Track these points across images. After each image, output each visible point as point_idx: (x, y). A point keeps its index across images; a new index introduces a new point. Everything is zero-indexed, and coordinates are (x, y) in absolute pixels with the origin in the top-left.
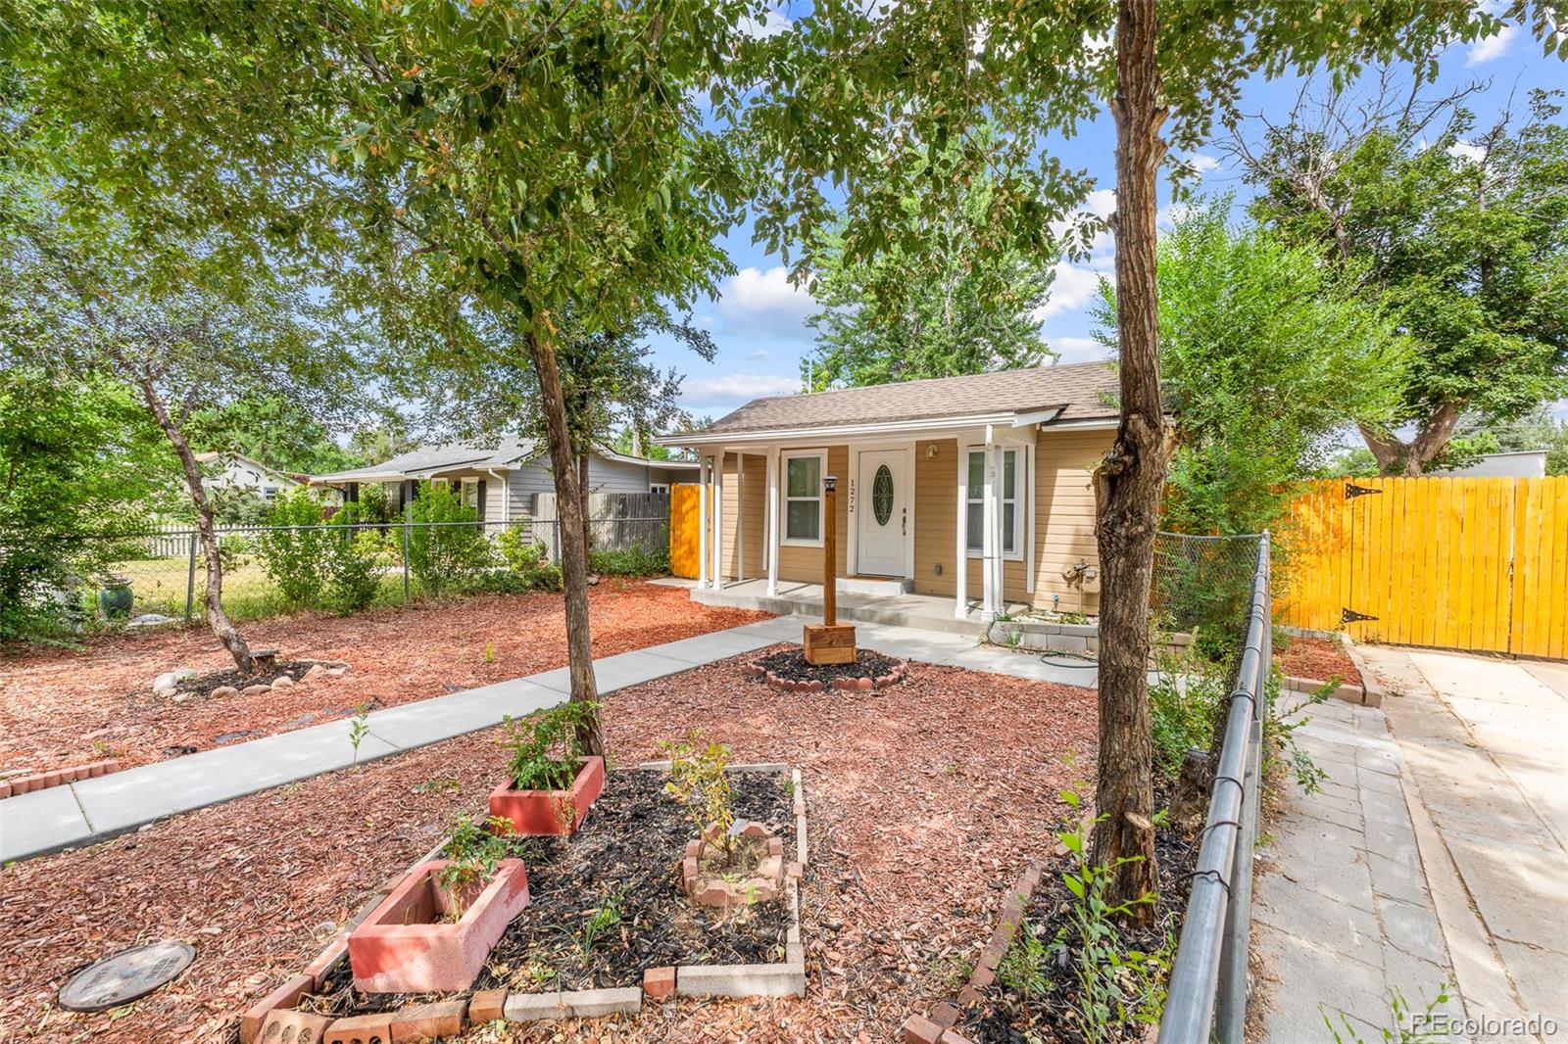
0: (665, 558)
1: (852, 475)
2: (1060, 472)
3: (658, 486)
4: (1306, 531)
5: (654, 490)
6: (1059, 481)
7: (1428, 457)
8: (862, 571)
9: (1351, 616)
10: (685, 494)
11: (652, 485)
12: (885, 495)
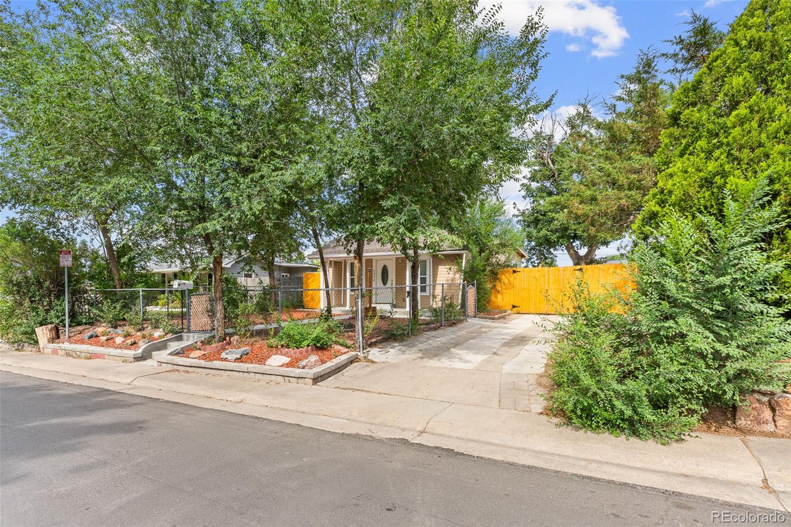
0: (302, 301)
1: (374, 268)
2: (440, 267)
3: (285, 274)
4: (504, 283)
5: (283, 276)
6: (439, 270)
7: (588, 260)
8: (378, 302)
9: (514, 307)
10: (309, 276)
11: (282, 274)
12: (386, 275)
